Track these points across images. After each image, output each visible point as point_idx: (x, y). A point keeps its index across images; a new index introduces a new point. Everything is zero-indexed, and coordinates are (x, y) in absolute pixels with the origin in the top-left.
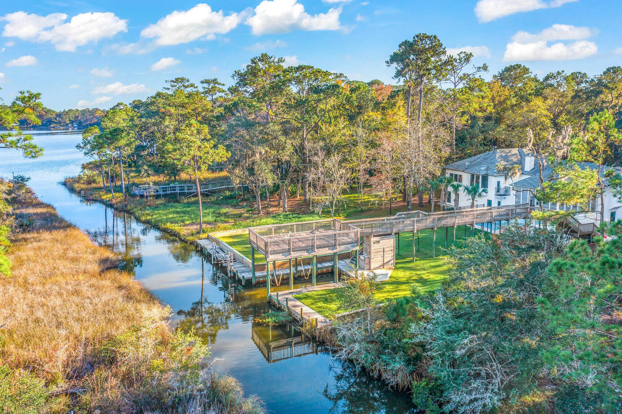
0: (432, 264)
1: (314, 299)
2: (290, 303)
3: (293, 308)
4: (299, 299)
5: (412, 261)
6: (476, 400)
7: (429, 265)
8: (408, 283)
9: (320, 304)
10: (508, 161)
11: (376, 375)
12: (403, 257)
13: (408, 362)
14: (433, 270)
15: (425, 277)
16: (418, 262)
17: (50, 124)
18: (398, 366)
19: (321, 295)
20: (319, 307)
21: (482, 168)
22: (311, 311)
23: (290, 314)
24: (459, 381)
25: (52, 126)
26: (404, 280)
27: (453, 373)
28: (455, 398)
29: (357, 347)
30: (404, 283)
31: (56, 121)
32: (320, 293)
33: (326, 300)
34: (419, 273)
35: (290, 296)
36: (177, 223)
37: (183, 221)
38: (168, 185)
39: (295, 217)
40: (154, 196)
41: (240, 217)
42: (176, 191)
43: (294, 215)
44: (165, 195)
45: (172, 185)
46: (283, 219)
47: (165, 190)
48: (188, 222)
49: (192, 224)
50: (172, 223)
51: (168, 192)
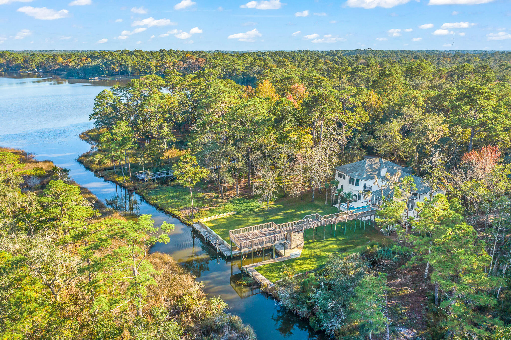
0: (323, 244)
1: (264, 270)
2: (254, 273)
3: (255, 276)
4: (257, 270)
5: (312, 243)
6: (332, 326)
7: (321, 245)
8: (310, 258)
9: (268, 274)
10: (372, 169)
11: (295, 312)
12: (308, 240)
13: (308, 308)
14: (323, 249)
15: (318, 254)
16: (316, 243)
17: (20, 69)
18: (304, 310)
19: (267, 267)
20: (268, 275)
21: (356, 174)
22: (264, 278)
23: (254, 279)
24: (327, 319)
25: (21, 70)
26: (308, 256)
27: (325, 315)
28: (326, 325)
29: (287, 301)
30: (308, 258)
31: (24, 66)
32: (267, 266)
33: (270, 271)
34: (316, 251)
35: (252, 268)
36: (175, 208)
37: (178, 206)
38: (159, 171)
39: (244, 202)
40: (151, 180)
41: (211, 201)
42: (164, 176)
43: (243, 200)
44: (158, 179)
45: (161, 171)
46: (238, 205)
47: (157, 175)
48: (182, 207)
49: (185, 209)
50: (172, 208)
51: (159, 177)
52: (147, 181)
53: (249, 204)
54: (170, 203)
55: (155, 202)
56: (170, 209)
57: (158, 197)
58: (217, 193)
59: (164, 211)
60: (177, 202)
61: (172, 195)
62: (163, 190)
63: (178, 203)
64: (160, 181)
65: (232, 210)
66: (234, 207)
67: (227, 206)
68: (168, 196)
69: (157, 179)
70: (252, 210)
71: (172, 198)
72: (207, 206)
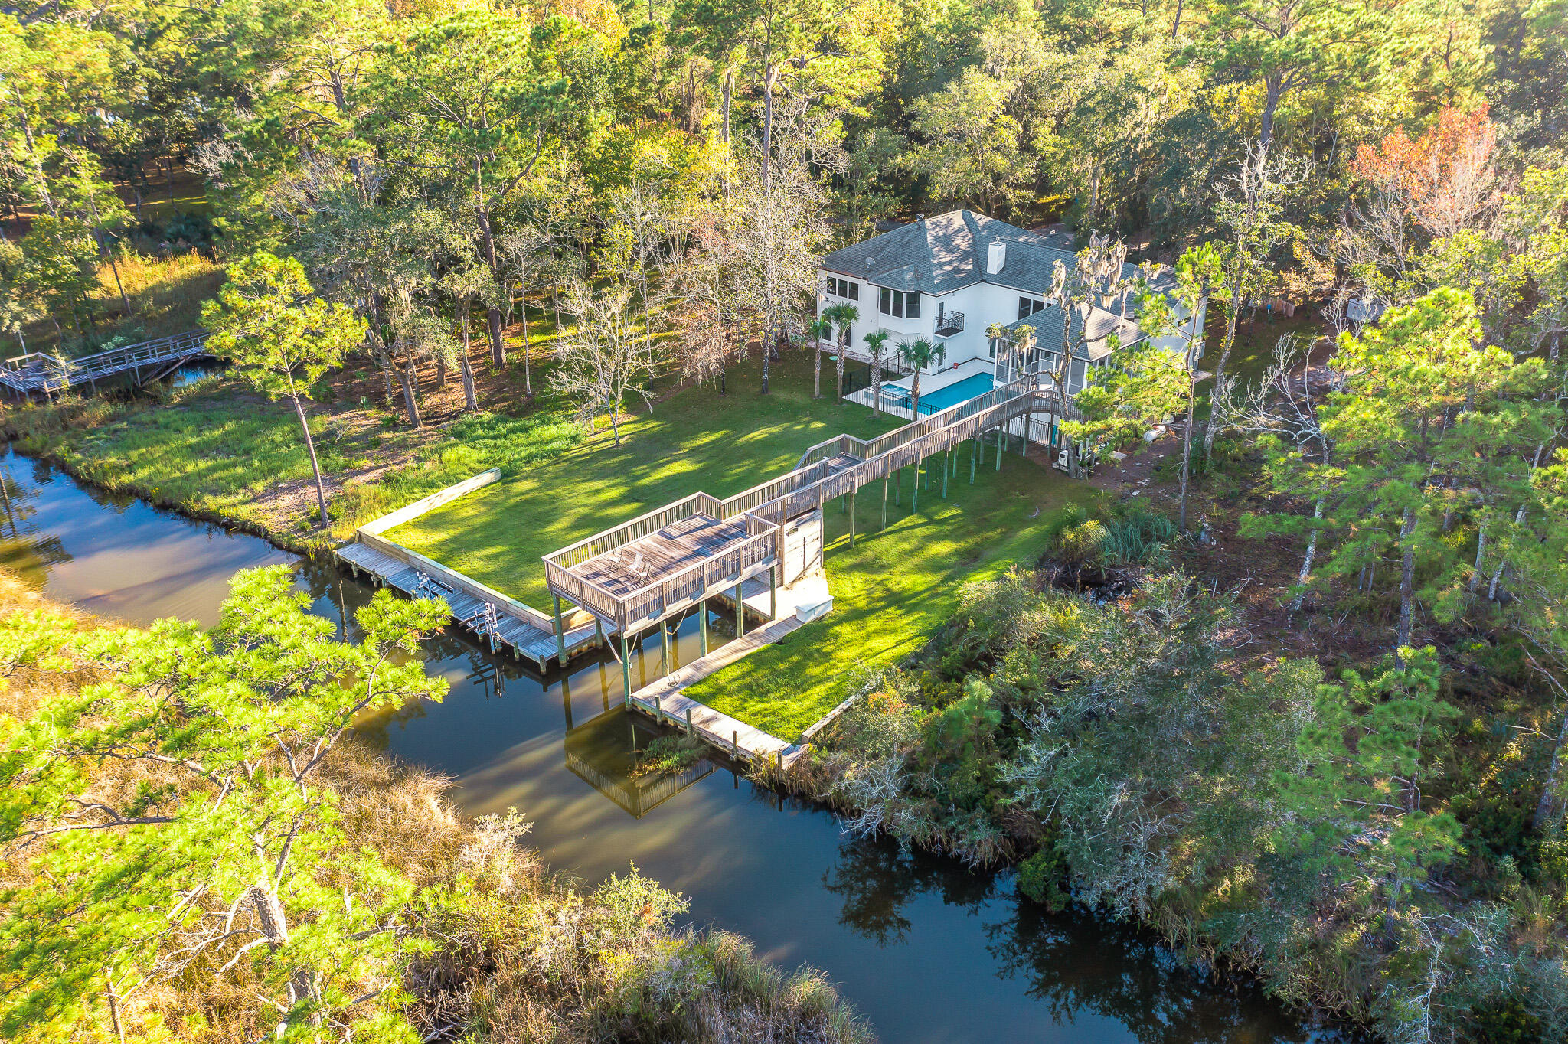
1: (734, 693)
2: (694, 714)
3: (706, 729)
4: (699, 699)
8: (873, 610)
10: (952, 252)
15: (896, 586)
19: (739, 678)
20: (754, 714)
21: (905, 276)
22: (746, 728)
26: (862, 603)
30: (868, 612)
34: (882, 576)
35: (678, 697)
36: (229, 494)
37: (243, 483)
38: (98, 350)
39: (513, 431)
40: (73, 391)
41: (377, 444)
42: (128, 365)
43: (505, 421)
44: (103, 382)
45: (108, 346)
46: (492, 442)
47: (95, 366)
48: (259, 487)
49: (274, 491)
50: (215, 493)
51: (106, 371)
52: (54, 395)
53: (535, 434)
54: (200, 475)
55: (127, 479)
56: (211, 503)
57: (134, 455)
58: (384, 407)
59: (183, 513)
60: (226, 467)
61: (193, 440)
62: (142, 424)
63: (233, 471)
64: (114, 389)
65: (477, 466)
66: (484, 454)
67: (449, 455)
68: (179, 449)
69: (97, 382)
70: (556, 453)
71: (198, 451)
72: (364, 463)
